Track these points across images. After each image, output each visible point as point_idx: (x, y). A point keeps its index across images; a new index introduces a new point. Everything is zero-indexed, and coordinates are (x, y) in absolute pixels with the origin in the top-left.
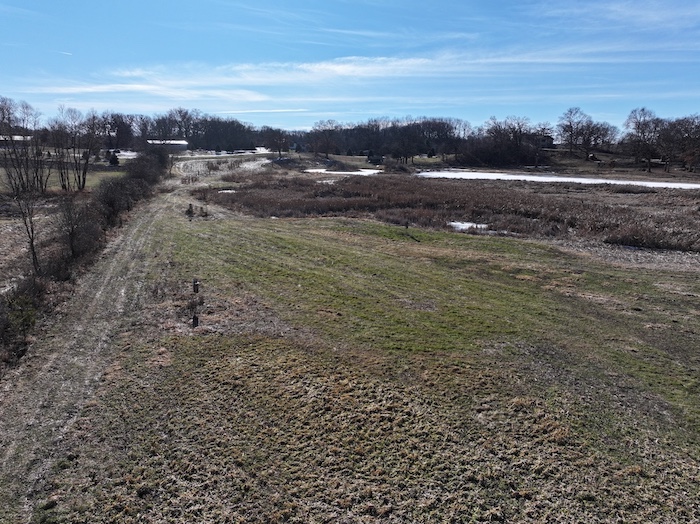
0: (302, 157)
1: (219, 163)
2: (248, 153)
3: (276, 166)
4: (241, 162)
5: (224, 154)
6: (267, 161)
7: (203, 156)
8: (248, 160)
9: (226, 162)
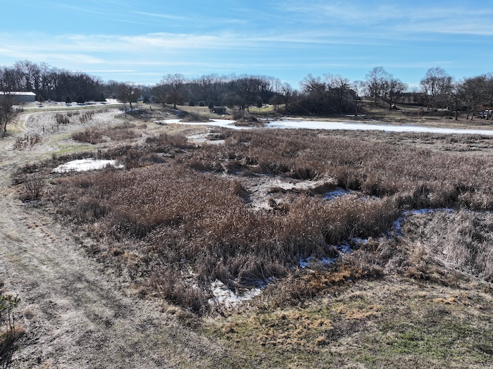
0: (153, 108)
1: (70, 115)
2: (99, 104)
3: (129, 117)
4: (93, 113)
5: (74, 105)
6: (120, 112)
7: (53, 107)
8: (100, 112)
9: (77, 114)
